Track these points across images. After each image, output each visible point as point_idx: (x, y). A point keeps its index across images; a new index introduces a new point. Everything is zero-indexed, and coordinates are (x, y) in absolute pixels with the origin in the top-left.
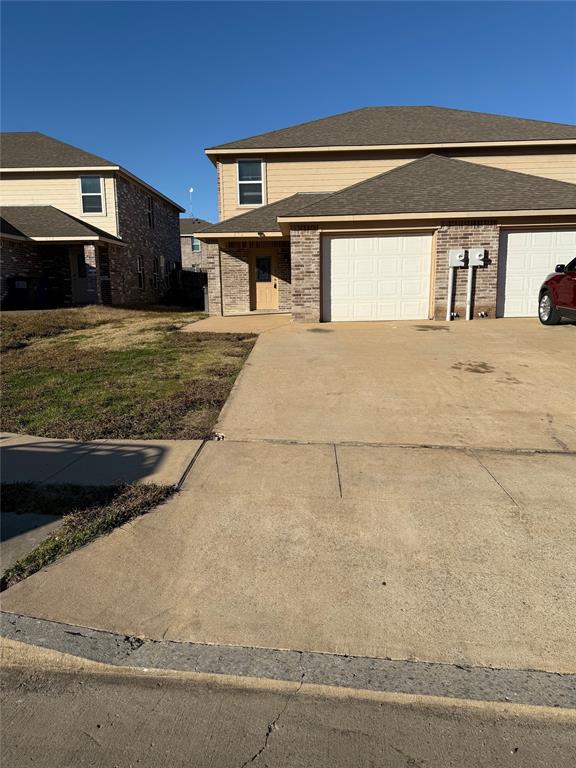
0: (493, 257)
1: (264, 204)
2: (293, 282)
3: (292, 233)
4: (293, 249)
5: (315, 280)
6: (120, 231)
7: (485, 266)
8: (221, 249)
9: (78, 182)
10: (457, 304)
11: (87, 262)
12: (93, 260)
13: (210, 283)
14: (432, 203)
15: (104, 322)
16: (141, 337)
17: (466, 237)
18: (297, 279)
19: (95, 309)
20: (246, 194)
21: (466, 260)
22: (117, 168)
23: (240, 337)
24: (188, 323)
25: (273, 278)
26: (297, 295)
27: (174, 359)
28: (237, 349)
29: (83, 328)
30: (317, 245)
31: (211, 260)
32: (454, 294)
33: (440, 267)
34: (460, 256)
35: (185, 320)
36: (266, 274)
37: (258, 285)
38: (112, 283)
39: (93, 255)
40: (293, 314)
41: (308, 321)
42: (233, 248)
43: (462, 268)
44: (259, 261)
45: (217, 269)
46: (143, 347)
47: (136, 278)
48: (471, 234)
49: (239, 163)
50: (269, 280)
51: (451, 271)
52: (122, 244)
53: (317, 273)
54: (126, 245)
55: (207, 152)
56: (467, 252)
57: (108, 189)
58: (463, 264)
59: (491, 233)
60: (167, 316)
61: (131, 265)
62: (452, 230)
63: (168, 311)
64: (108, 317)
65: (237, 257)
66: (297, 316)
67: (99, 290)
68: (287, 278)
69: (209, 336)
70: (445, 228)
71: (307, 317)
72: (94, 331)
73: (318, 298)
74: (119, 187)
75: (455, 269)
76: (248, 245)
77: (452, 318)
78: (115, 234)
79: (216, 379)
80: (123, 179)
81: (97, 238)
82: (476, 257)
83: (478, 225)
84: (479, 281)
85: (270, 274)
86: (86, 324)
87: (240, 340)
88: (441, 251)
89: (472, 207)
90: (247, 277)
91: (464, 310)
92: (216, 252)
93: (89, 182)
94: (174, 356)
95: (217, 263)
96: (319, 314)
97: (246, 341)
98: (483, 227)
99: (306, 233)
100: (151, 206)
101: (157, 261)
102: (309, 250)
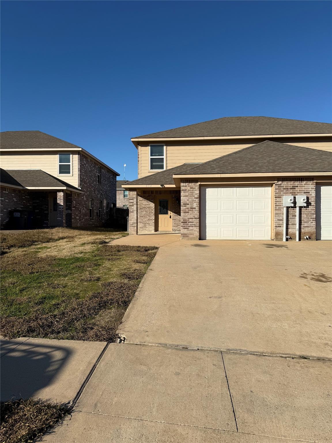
0: (312, 201)
1: (165, 169)
2: (182, 214)
3: (182, 184)
4: (182, 194)
5: (196, 213)
6: (80, 185)
7: (307, 206)
8: (138, 195)
9: (57, 157)
10: (290, 230)
11: (58, 202)
12: (62, 201)
13: (130, 214)
14: (271, 167)
15: (63, 238)
16: (81, 248)
17: (294, 188)
18: (185, 212)
19: (60, 229)
20: (154, 164)
21: (295, 203)
22: (80, 149)
23: (147, 249)
24: (114, 239)
25: (169, 212)
26: (185, 222)
27: (100, 265)
28: (144, 258)
29: (48, 242)
30: (198, 192)
31: (132, 201)
32: (287, 224)
33: (277, 207)
34: (291, 200)
35: (113, 237)
36: (165, 210)
37: (161, 216)
38: (73, 215)
39: (62, 198)
40: (182, 234)
41: (191, 239)
42: (145, 194)
43: (292, 207)
44: (160, 202)
45: (135, 206)
46: (81, 255)
47: (88, 212)
48: (297, 187)
49: (151, 146)
50: (167, 213)
51: (285, 209)
52: (81, 192)
53: (197, 209)
54: (83, 193)
55: (132, 140)
56: (295, 198)
57: (75, 161)
58: (293, 205)
59: (310, 186)
60: (103, 234)
61: (86, 204)
62: (285, 184)
63: (104, 231)
64: (66, 234)
65: (147, 199)
66: (184, 236)
67: (64, 218)
68: (178, 212)
69: (126, 248)
70: (280, 182)
71: (191, 236)
72: (54, 244)
73: (198, 225)
74: (81, 160)
75: (288, 208)
76: (154, 192)
77: (287, 240)
78: (77, 187)
79: (126, 281)
80: (84, 156)
81: (65, 188)
82: (301, 201)
83: (302, 181)
84: (304, 216)
85: (167, 209)
86: (50, 239)
87: (146, 251)
88: (278, 197)
89: (296, 170)
90: (153, 211)
91: (295, 234)
92: (135, 196)
93: (63, 156)
94: (100, 262)
95: (135, 203)
96: (198, 234)
97: (150, 252)
98: (305, 182)
99: (191, 184)
100: (100, 172)
101: (101, 202)
102: (192, 195)
